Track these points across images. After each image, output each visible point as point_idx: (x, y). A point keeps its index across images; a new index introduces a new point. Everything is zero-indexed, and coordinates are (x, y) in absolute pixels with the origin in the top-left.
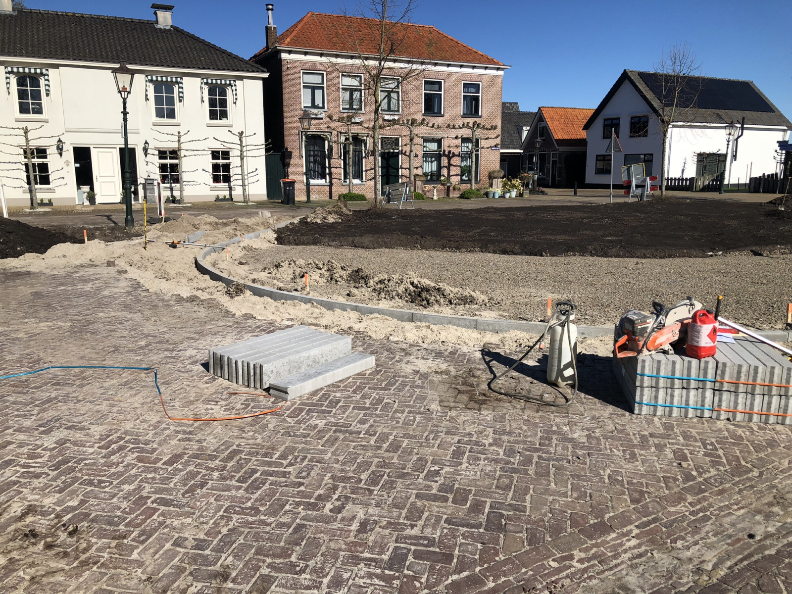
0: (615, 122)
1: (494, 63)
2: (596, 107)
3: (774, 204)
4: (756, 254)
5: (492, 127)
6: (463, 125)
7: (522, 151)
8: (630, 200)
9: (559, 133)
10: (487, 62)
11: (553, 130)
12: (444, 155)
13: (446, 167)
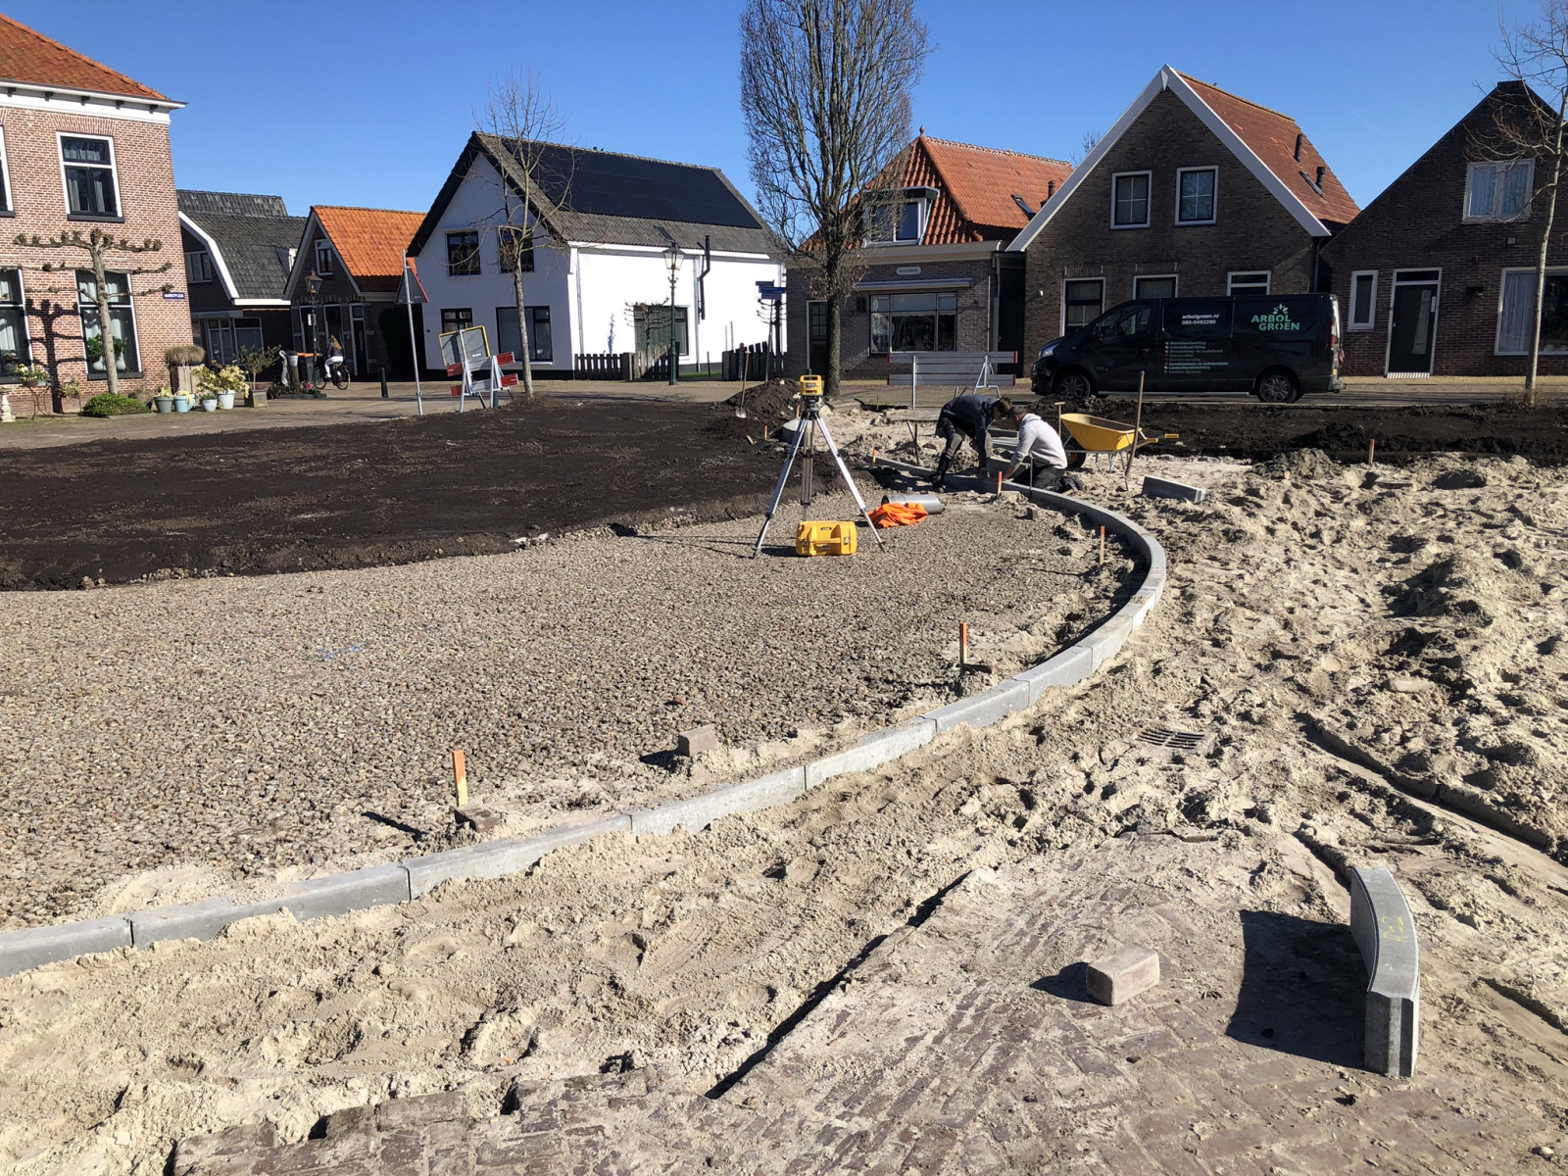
0: (468, 240)
1: (142, 93)
2: (427, 209)
3: (733, 405)
4: (623, 531)
5: (147, 242)
6: (63, 238)
7: (288, 303)
8: (464, 406)
9: (360, 263)
10: (123, 89)
11: (346, 258)
12: (31, 311)
13: (40, 340)
